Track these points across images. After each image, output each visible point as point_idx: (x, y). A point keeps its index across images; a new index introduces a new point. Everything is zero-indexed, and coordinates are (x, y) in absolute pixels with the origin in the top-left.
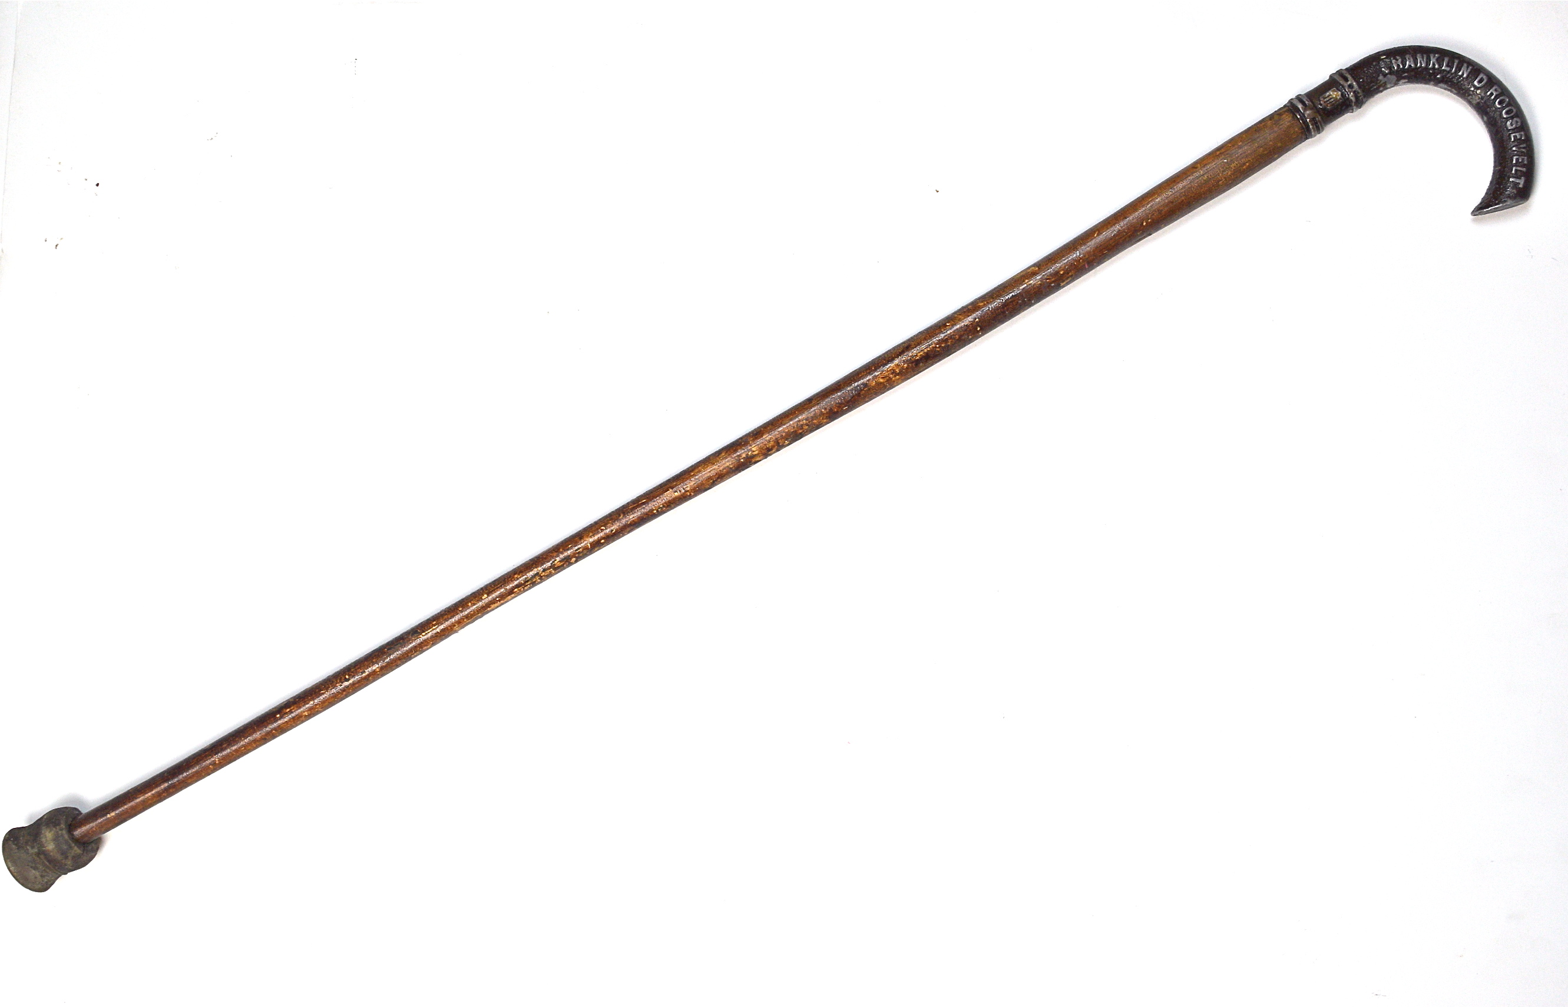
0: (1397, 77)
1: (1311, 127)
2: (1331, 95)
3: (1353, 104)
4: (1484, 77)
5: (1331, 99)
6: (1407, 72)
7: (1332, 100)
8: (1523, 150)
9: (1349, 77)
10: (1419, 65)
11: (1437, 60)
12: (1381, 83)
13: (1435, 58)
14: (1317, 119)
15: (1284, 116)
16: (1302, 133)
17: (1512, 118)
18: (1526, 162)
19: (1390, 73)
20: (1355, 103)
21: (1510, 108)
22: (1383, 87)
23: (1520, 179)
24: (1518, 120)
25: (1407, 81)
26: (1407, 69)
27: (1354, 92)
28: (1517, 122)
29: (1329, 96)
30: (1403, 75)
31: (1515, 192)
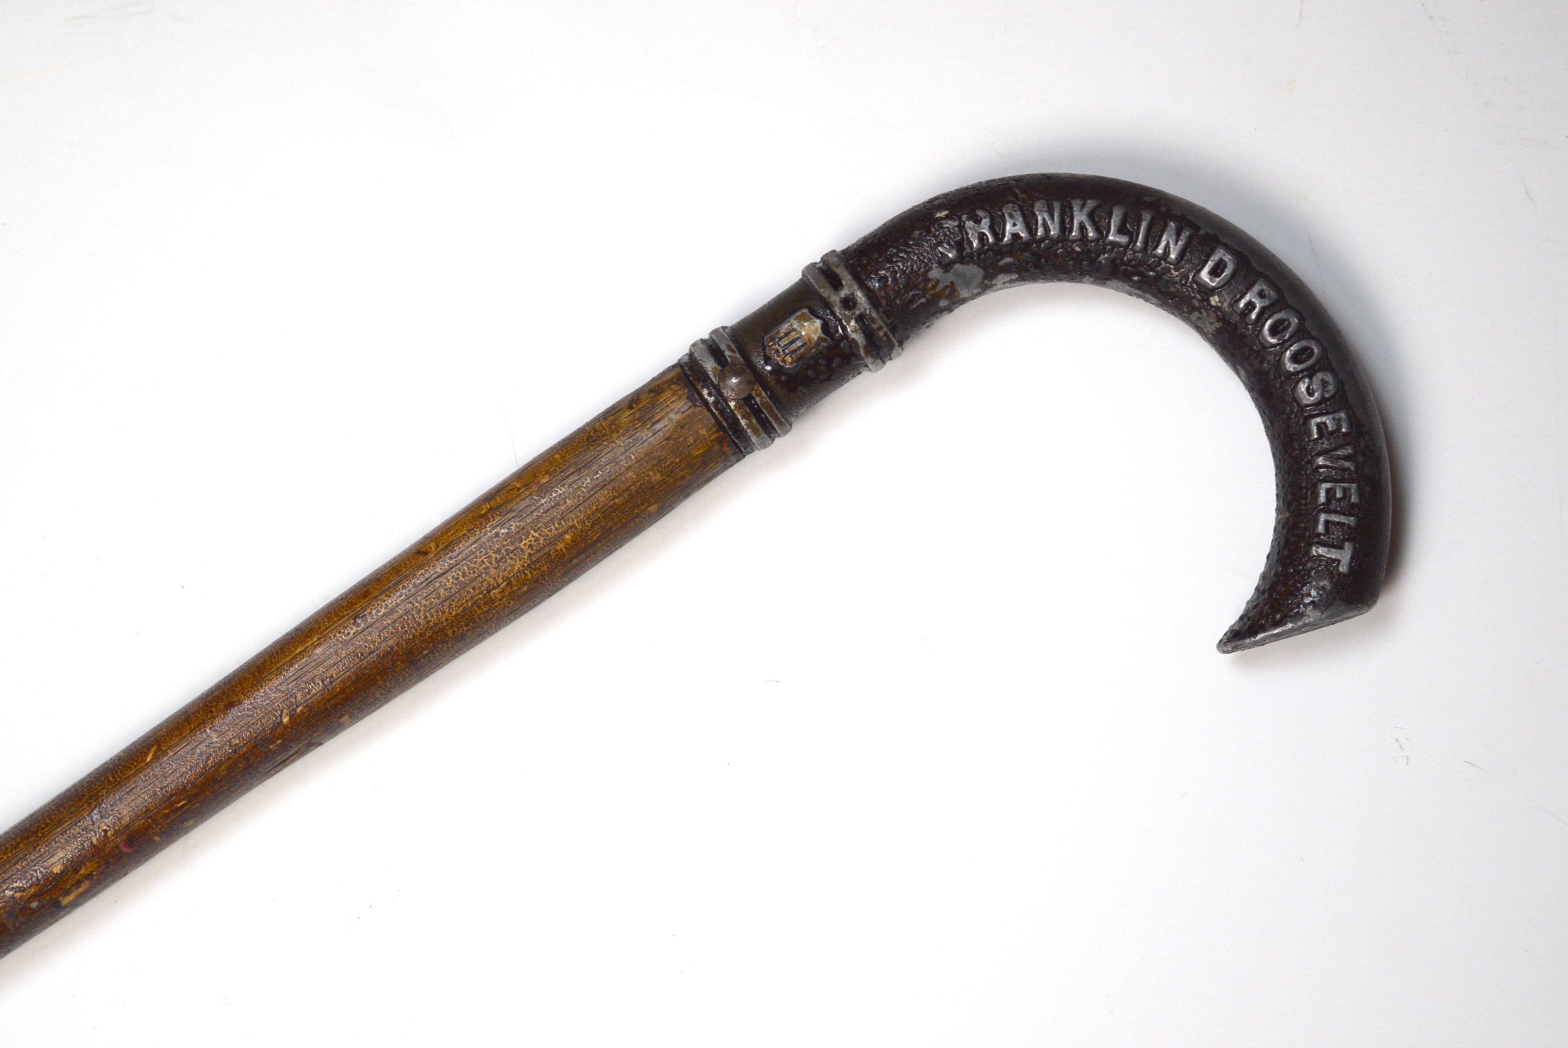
0: (984, 268)
1: (743, 422)
2: (794, 330)
3: (862, 353)
4: (1228, 258)
5: (792, 342)
6: (1011, 254)
7: (799, 343)
8: (1347, 464)
9: (846, 278)
10: (1040, 232)
11: (1091, 215)
12: (941, 286)
13: (1086, 210)
14: (758, 399)
15: (668, 394)
16: (720, 441)
17: (1310, 373)
18: (1354, 499)
19: (962, 259)
20: (865, 347)
21: (1304, 343)
22: (948, 297)
23: (1341, 547)
24: (1329, 378)
25: (1015, 276)
26: (1006, 245)
27: (860, 319)
28: (1324, 383)
29: (787, 334)
30: (1001, 263)
31: (1329, 588)
